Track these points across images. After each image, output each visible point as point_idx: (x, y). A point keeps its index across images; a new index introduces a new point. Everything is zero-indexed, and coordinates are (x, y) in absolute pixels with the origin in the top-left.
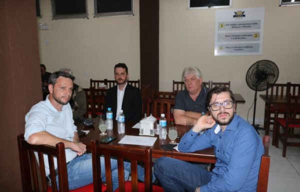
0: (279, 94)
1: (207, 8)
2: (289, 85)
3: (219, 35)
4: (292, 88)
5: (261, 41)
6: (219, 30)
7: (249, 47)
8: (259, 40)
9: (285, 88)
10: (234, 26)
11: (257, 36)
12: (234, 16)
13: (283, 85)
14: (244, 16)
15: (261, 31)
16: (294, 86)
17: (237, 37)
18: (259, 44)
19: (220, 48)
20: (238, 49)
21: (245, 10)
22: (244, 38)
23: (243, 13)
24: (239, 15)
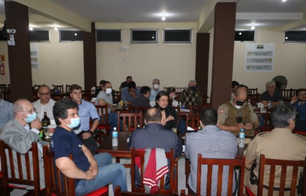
0: (286, 95)
1: (240, 42)
2: (291, 90)
3: (248, 59)
4: (293, 92)
5: (273, 64)
6: (248, 56)
7: (265, 67)
8: (271, 63)
9: (289, 92)
10: (257, 54)
11: (270, 60)
12: (257, 48)
13: (288, 90)
14: (263, 48)
15: (273, 57)
16: (294, 90)
17: (258, 61)
18: (271, 66)
19: (248, 67)
20: (259, 68)
21: (263, 44)
22: (263, 61)
23: (263, 46)
24: (260, 47)
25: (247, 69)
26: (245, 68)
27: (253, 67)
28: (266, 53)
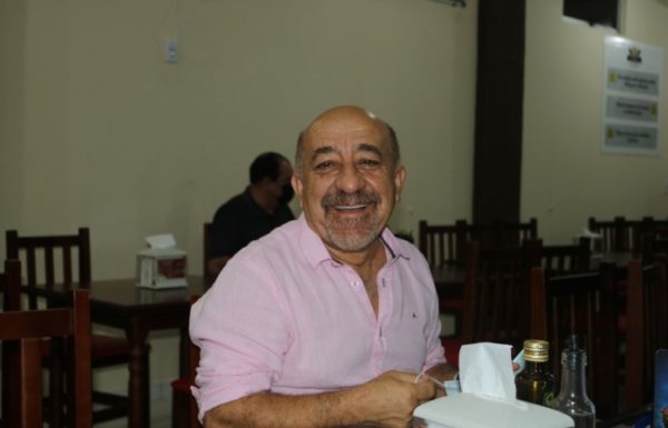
5: (659, 124)
7: (644, 135)
8: (656, 120)
10: (627, 80)
11: (654, 110)
12: (628, 58)
14: (640, 60)
15: (659, 99)
17: (630, 109)
19: (610, 133)
20: (633, 138)
21: (640, 46)
22: (639, 114)
23: (639, 52)
24: (634, 57)
26: (603, 140)
27: (619, 133)
28: (646, 83)
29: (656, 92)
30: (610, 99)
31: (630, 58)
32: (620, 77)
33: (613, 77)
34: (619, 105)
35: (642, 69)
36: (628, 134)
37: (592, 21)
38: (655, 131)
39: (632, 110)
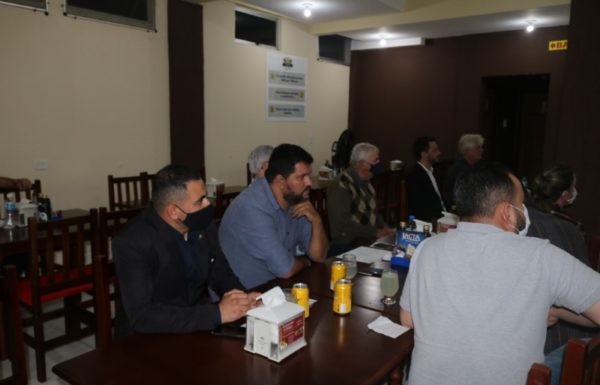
1: (254, 43)
5: (305, 103)
6: (270, 82)
8: (303, 101)
10: (283, 78)
11: (302, 95)
15: (306, 89)
19: (272, 109)
20: (287, 112)
21: (292, 57)
22: (291, 97)
23: (291, 61)
24: (287, 64)
25: (270, 116)
26: (267, 113)
27: (278, 109)
28: (296, 79)
29: (303, 84)
30: (271, 89)
31: (284, 65)
32: (278, 76)
33: (273, 76)
34: (278, 92)
35: (292, 71)
36: (285, 109)
37: (258, 41)
38: (303, 107)
39: (287, 95)
